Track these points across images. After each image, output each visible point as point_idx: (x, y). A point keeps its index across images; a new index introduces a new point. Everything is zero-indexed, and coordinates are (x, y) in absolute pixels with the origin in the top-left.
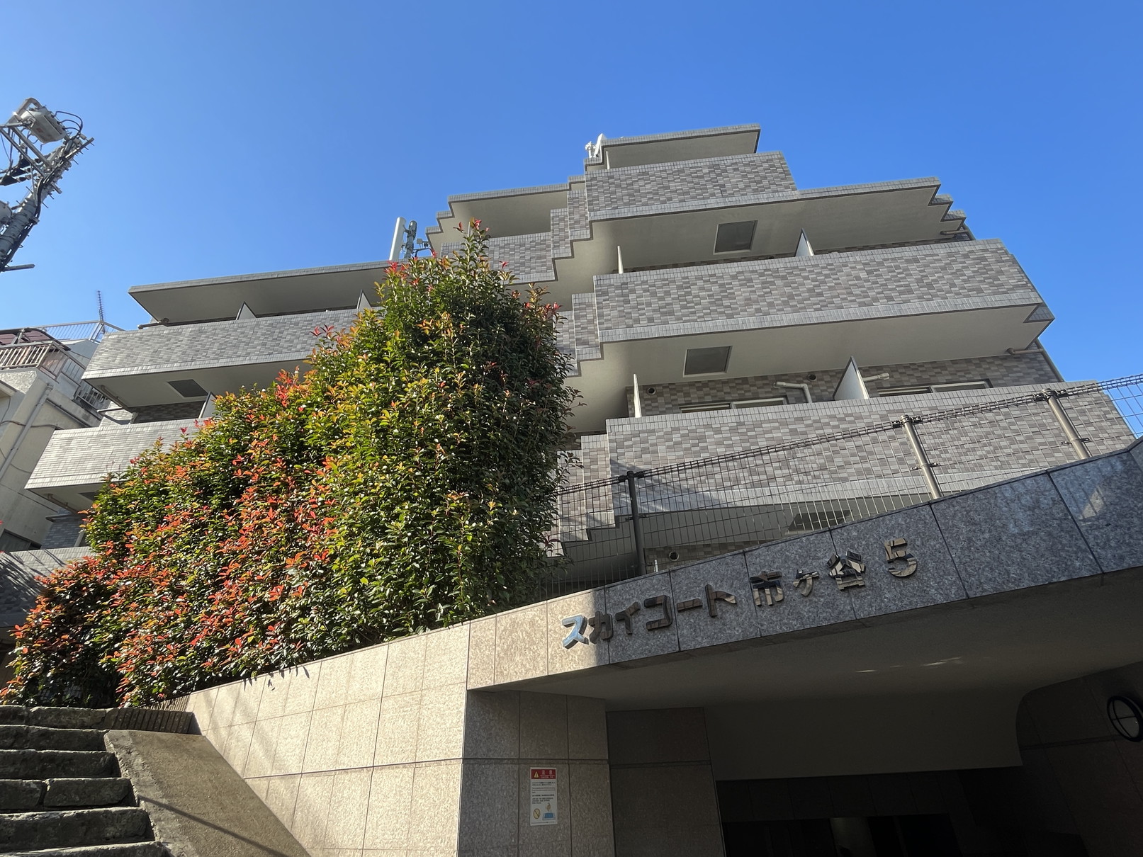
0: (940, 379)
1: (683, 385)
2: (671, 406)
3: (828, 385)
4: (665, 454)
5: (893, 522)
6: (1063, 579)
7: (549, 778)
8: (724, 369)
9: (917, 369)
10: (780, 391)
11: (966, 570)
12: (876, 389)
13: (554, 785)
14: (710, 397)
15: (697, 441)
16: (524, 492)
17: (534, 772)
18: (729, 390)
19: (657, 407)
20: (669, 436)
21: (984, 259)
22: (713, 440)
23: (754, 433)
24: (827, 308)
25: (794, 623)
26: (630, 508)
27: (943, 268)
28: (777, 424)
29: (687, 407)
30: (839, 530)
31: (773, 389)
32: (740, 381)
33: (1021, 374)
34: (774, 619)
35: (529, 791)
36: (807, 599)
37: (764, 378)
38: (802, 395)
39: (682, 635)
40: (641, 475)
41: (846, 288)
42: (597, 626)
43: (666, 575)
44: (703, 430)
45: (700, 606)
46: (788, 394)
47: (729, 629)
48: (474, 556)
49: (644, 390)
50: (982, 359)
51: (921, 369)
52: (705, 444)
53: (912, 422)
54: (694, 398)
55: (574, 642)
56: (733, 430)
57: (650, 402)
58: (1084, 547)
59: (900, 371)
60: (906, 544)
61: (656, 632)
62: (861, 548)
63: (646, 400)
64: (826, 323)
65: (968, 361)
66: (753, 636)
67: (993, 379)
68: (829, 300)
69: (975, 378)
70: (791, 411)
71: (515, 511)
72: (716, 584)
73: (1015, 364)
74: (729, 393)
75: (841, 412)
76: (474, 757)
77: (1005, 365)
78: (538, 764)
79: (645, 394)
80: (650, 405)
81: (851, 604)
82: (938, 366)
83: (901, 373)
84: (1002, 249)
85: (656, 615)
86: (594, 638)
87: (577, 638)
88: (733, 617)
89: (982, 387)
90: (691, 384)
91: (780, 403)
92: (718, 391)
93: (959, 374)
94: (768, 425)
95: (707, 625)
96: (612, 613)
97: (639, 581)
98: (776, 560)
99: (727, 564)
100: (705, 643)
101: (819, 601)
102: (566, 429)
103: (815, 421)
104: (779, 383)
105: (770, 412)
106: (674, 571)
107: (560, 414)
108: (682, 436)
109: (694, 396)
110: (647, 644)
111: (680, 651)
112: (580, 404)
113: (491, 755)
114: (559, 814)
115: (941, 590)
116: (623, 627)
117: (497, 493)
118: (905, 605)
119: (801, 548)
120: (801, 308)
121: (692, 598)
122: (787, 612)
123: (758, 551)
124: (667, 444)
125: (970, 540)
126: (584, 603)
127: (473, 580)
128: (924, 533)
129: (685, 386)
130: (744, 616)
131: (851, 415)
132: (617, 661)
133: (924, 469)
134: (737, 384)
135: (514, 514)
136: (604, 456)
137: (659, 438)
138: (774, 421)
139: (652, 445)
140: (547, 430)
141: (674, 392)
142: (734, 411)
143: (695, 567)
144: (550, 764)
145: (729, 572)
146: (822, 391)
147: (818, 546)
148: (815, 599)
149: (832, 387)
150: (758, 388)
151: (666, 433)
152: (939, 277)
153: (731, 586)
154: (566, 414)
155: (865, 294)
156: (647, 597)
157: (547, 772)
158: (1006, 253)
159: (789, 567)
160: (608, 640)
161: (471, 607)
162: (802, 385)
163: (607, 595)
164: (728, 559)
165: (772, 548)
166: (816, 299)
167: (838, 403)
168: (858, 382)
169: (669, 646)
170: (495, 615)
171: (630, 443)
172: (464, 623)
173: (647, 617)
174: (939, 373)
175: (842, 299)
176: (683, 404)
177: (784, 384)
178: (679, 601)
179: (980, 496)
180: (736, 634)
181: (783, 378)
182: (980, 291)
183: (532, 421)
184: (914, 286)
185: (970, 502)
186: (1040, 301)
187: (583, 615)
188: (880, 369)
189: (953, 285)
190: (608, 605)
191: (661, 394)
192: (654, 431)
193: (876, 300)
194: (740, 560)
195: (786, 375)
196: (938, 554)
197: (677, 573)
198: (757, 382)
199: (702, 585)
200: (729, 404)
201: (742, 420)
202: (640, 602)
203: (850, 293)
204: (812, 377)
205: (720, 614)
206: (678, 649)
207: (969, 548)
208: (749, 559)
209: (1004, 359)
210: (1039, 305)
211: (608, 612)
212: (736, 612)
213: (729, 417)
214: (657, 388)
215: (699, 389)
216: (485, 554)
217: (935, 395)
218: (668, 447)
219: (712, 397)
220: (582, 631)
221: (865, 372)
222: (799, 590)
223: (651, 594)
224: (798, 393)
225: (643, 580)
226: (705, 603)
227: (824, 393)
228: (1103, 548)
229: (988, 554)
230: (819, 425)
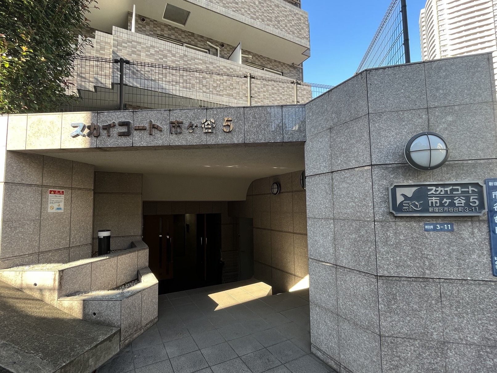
0: (269, 66)
1: (161, 24)
2: (152, 33)
3: (228, 52)
4: (144, 58)
5: (230, 111)
6: (273, 142)
7: (60, 194)
8: (184, 24)
9: (262, 59)
10: (207, 47)
11: (247, 134)
12: (245, 61)
13: (63, 197)
14: (174, 36)
15: (162, 57)
16: (51, 49)
17: (51, 191)
18: (184, 37)
19: (145, 31)
20: (149, 49)
21: (300, 19)
22: (171, 59)
23: (190, 63)
24: (238, 12)
25: (184, 142)
26: (119, 79)
27: (286, 16)
28: (202, 62)
29: (161, 37)
30: (210, 110)
31: (205, 44)
32: (190, 34)
33: (293, 75)
34: (176, 139)
35: (48, 199)
36: (191, 134)
37: (202, 37)
38: (216, 52)
39: (135, 140)
40: (128, 62)
41: (248, 6)
42: (92, 130)
43: (131, 113)
44: (166, 52)
45: (146, 129)
46: (210, 49)
47: (157, 140)
48: (11, 78)
49: (139, 17)
50: (284, 64)
51: (263, 59)
52: (166, 60)
53: (252, 77)
54: (166, 34)
55: (77, 135)
56: (181, 57)
57: (141, 26)
58: (282, 133)
59: (256, 57)
60: (231, 120)
61: (122, 137)
62: (216, 119)
63: (139, 24)
64: (235, 20)
65: (280, 62)
66: (166, 144)
67: (284, 73)
68: (240, 9)
69: (279, 71)
70: (210, 57)
71: (43, 58)
72: (155, 121)
73: (293, 70)
74: (184, 38)
75: (229, 66)
76: (12, 182)
77: (290, 69)
78: (54, 188)
79: (139, 21)
80: (141, 28)
81: (206, 138)
82: (269, 60)
83: (256, 58)
84: (307, 18)
85: (124, 129)
86: (89, 135)
87: (79, 133)
88: (159, 136)
89: (280, 75)
90: (166, 25)
91: (206, 52)
92: (179, 35)
93: (275, 67)
94: (198, 61)
95: (147, 137)
96: (100, 125)
97: (117, 113)
98: (182, 116)
99: (161, 113)
100: (145, 145)
101: (195, 135)
102: (84, 19)
103: (218, 66)
104: (208, 42)
105: (200, 55)
106: (136, 112)
107: (80, 8)
108: (156, 51)
109: (166, 33)
110: (117, 141)
111: (132, 146)
112: (95, 7)
113: (24, 182)
114: (64, 208)
115: (237, 139)
116: (105, 132)
117: (29, 43)
118: (225, 142)
119: (194, 113)
120: (227, 7)
121: (142, 125)
122: (182, 137)
123: (176, 111)
124: (146, 53)
125: (252, 123)
126: (85, 118)
127: (10, 92)
128: (239, 118)
129: (163, 25)
130: (164, 136)
131: (232, 69)
132: (100, 146)
133: (249, 97)
134: (189, 35)
135: (42, 60)
136: (109, 47)
137: (142, 48)
138: (200, 60)
139: (138, 50)
140: (70, 15)
141: (156, 26)
142: (184, 48)
143: (146, 112)
144: (61, 188)
145: (161, 117)
146: (225, 54)
147: (201, 114)
148: (194, 134)
149: (229, 54)
150: (198, 41)
151: (147, 47)
152: (283, 19)
153: (161, 123)
154: (84, 9)
155: (255, 13)
156: (120, 121)
157: (59, 192)
158: (308, 21)
159: (187, 120)
160: (97, 137)
161: (9, 107)
162: (217, 48)
163: (98, 116)
164: (162, 112)
165: (182, 111)
166: (235, 5)
167: (229, 61)
168: (239, 55)
169: (128, 143)
170: (27, 114)
171: (126, 45)
172: (3, 115)
173: (118, 130)
174: (269, 63)
175: (245, 11)
176: (159, 35)
177: (210, 44)
178: (136, 125)
179: (260, 109)
180: (160, 143)
181: (210, 40)
182: (294, 33)
183: (59, 5)
184: (273, 19)
185: (257, 110)
186: (309, 47)
187: (84, 123)
188: (249, 53)
189: (286, 26)
190: (98, 121)
191: (148, 24)
192: (140, 43)
193: (258, 18)
194: (167, 113)
195: (212, 39)
196: (240, 126)
197: (137, 113)
198: (198, 38)
199: (148, 120)
200: (183, 44)
201: (186, 54)
202: (116, 122)
203: (249, 9)
204: (222, 45)
205: (153, 134)
206: (131, 145)
207: (251, 126)
208: (171, 113)
209: (291, 66)
210: (308, 49)
211: (98, 124)
212: (161, 134)
213: (181, 50)
214: (147, 20)
215: (169, 30)
216: (19, 78)
217: (264, 71)
218: (147, 55)
219: (175, 37)
220: (83, 130)
221: (244, 52)
222: (189, 130)
223: (123, 120)
224: (214, 50)
225: (119, 113)
226: (148, 128)
227: (225, 55)
228: (286, 134)
229: (255, 130)
230: (219, 68)
